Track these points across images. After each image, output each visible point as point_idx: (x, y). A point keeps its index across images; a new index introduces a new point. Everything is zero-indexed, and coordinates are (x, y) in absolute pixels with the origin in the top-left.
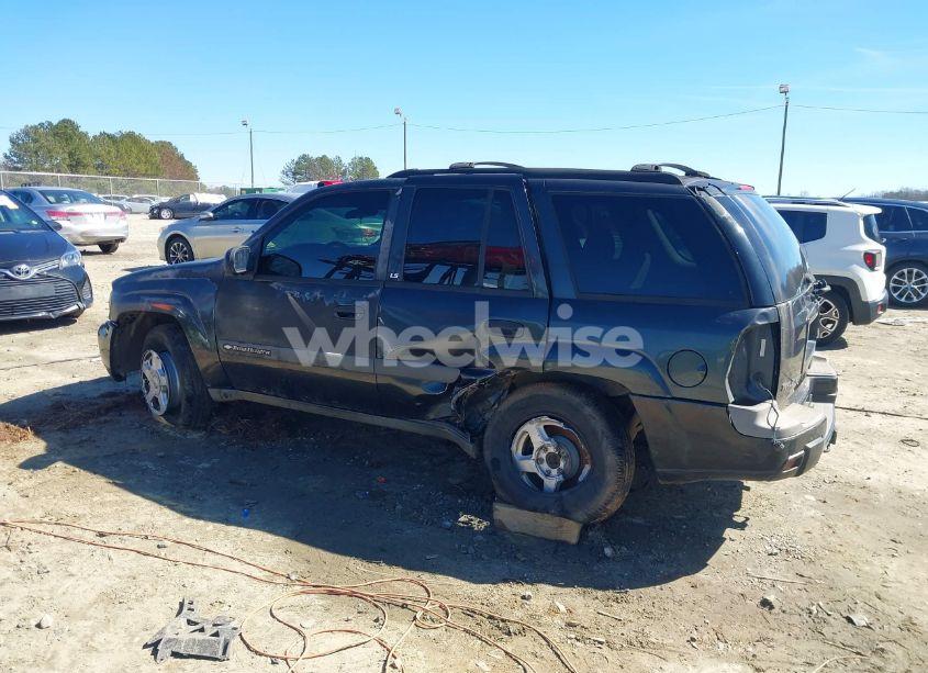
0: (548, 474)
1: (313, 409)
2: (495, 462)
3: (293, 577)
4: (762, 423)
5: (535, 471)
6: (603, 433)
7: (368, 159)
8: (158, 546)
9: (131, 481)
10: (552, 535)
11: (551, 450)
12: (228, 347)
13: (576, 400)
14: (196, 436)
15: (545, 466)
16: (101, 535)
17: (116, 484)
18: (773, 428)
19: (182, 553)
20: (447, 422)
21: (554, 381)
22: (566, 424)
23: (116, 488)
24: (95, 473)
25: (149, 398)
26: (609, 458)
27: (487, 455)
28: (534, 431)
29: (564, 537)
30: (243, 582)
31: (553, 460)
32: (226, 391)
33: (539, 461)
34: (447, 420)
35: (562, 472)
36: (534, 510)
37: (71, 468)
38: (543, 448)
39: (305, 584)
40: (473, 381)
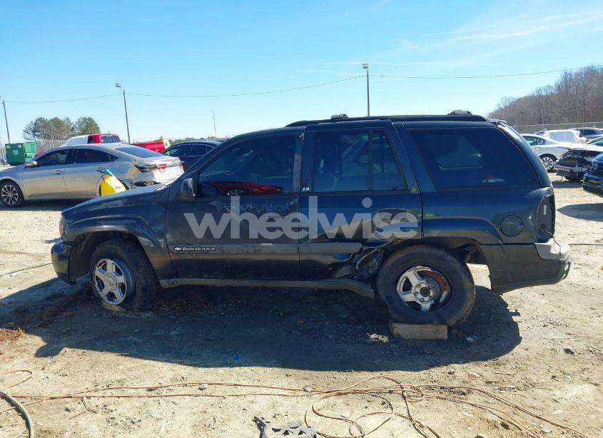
0: (422, 301)
1: (246, 283)
2: (389, 298)
3: (309, 390)
4: (553, 251)
5: (415, 300)
6: (461, 270)
7: (90, 119)
8: (200, 389)
9: (133, 352)
10: (432, 336)
11: (423, 286)
12: (178, 249)
13: (440, 253)
14: (148, 314)
15: (420, 296)
16: (150, 390)
17: (125, 356)
18: (560, 253)
19: (220, 391)
20: (348, 278)
21: (421, 244)
22: (433, 268)
23: (128, 358)
24: (102, 351)
25: (103, 293)
26: (467, 285)
27: (383, 295)
28: (411, 275)
29: (440, 336)
30: (280, 399)
31: (425, 292)
32: (171, 280)
33: (416, 294)
34: (347, 277)
35: (431, 298)
36: (420, 324)
37: (80, 351)
38: (419, 285)
39: (320, 392)
40: (371, 250)
